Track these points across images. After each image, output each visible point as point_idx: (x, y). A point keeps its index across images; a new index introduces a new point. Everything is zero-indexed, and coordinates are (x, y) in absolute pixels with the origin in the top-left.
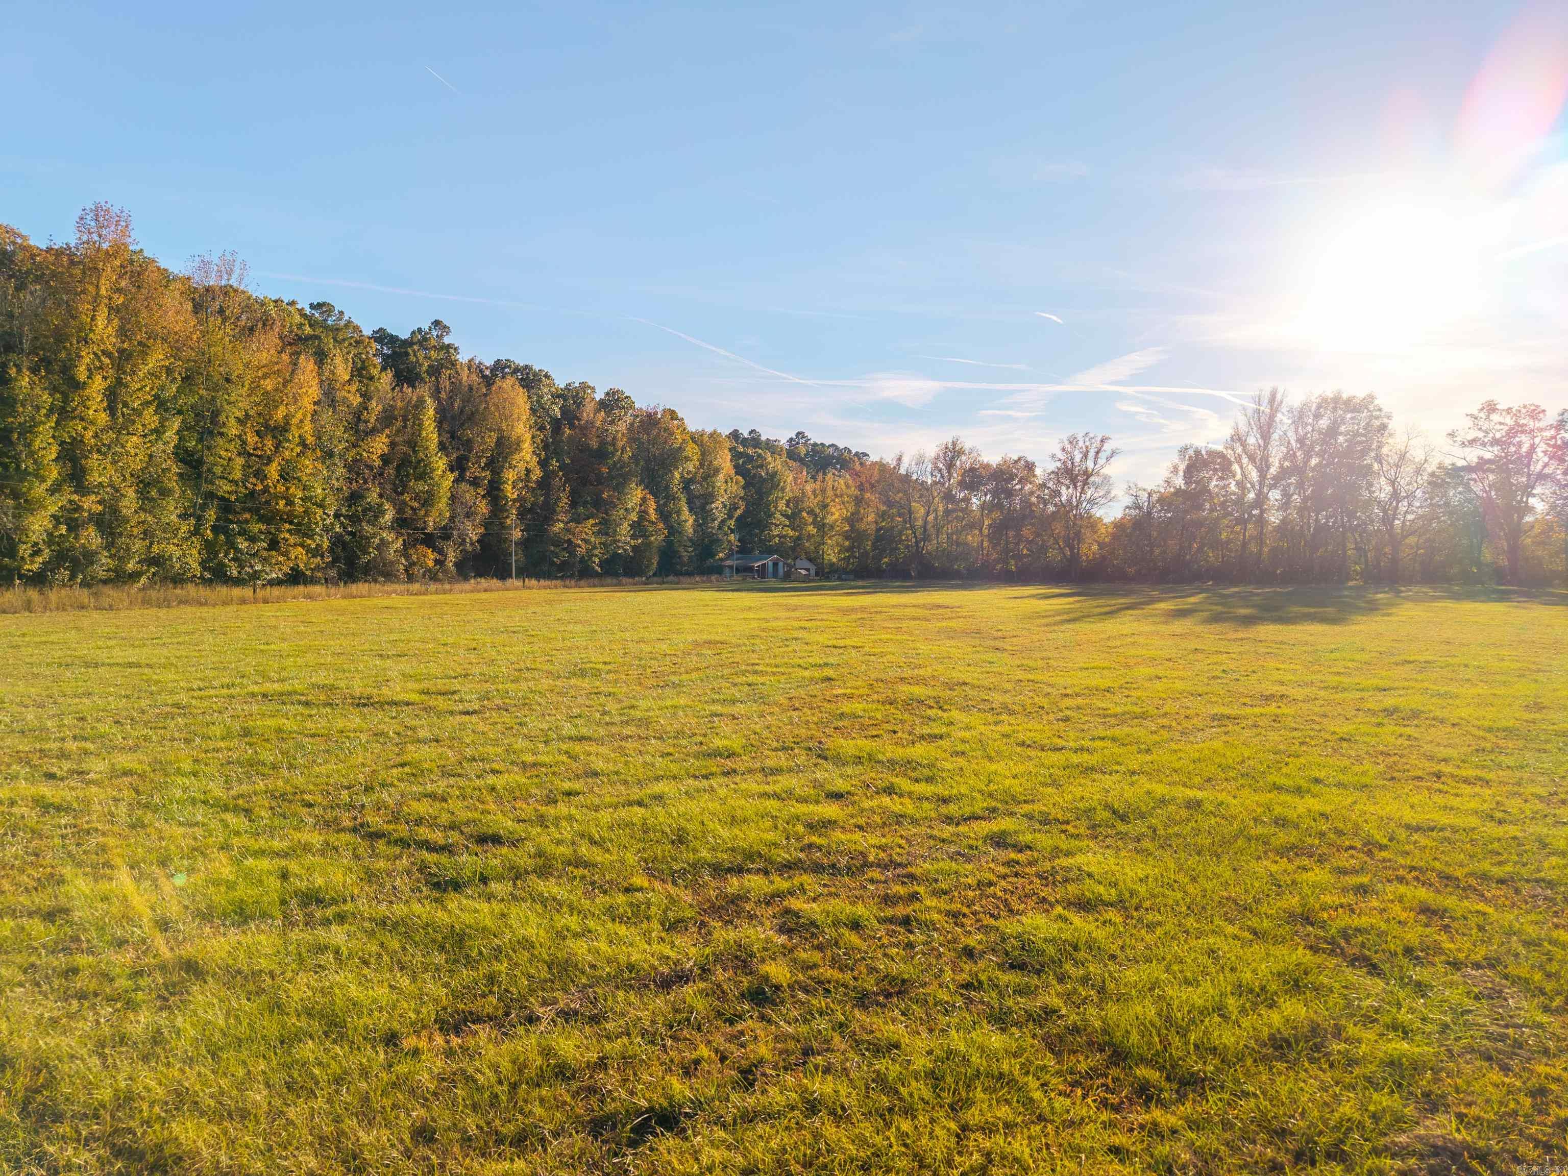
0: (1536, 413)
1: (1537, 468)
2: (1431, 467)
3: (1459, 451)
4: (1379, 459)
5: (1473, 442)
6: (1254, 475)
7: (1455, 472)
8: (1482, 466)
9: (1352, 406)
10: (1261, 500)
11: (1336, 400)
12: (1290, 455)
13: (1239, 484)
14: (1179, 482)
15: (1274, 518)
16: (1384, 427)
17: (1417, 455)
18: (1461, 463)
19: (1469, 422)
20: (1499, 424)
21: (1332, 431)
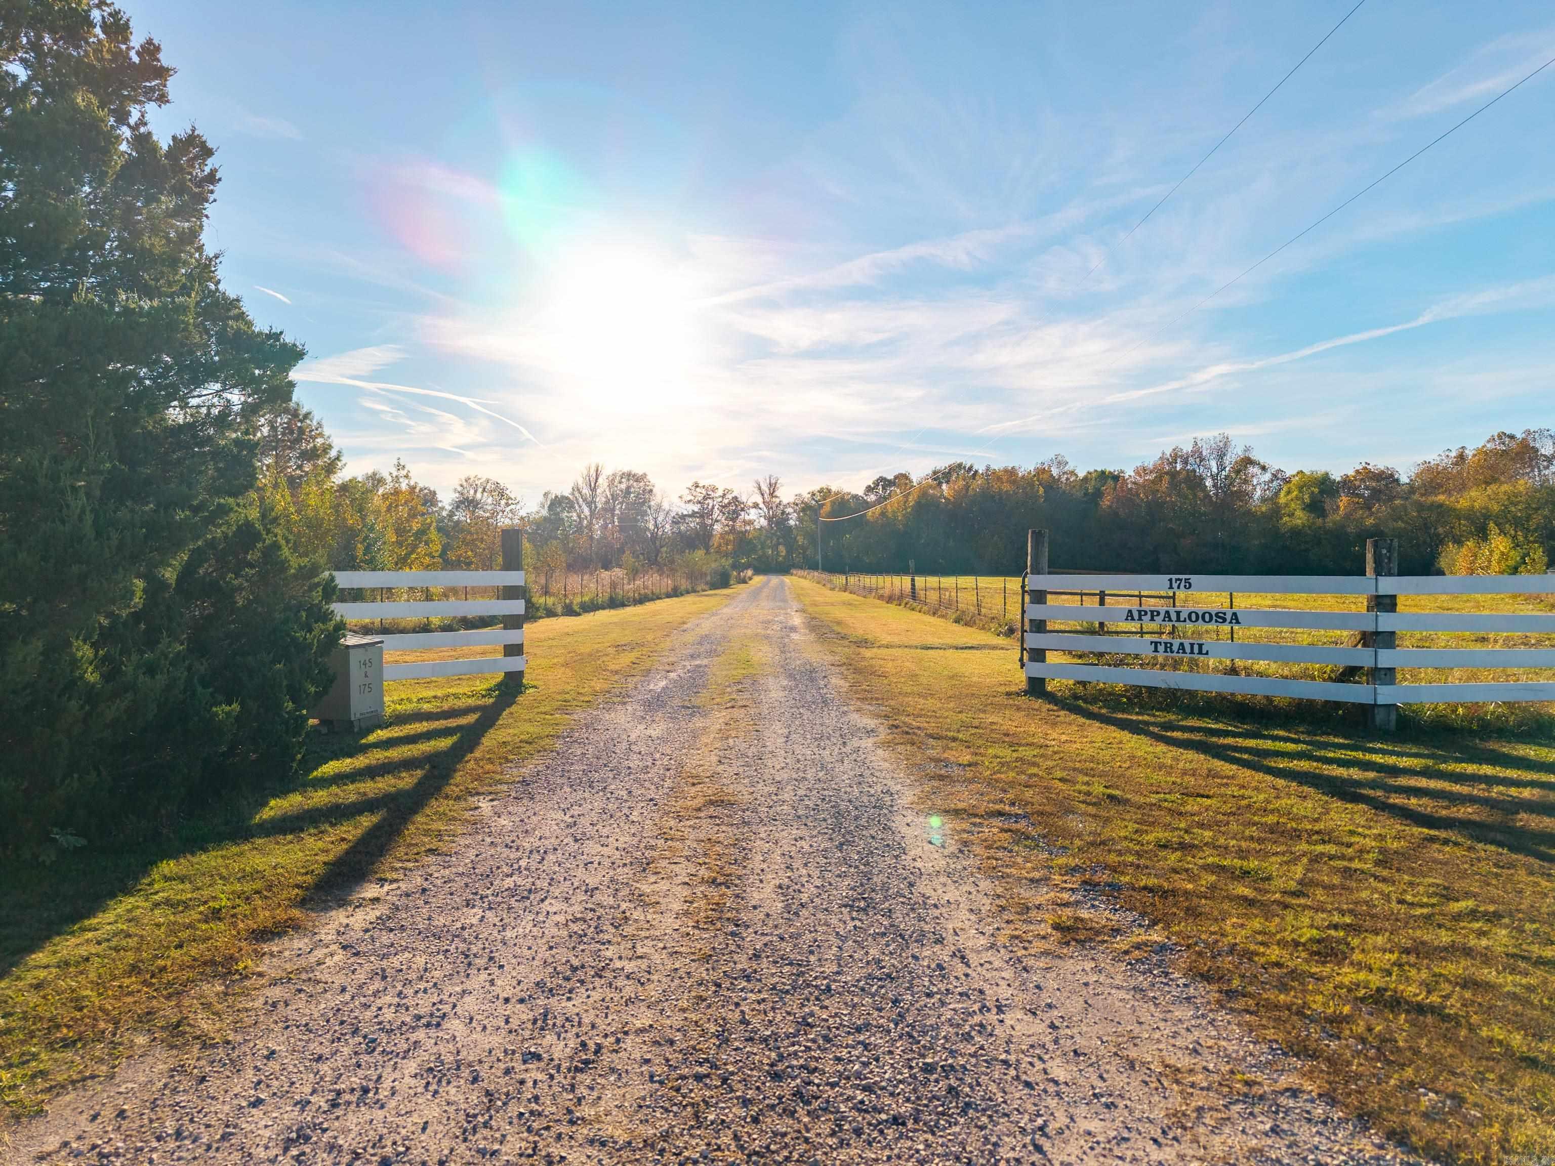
0: (714, 489)
1: (715, 516)
2: (673, 514)
3: (683, 505)
4: (650, 507)
5: (689, 501)
6: (586, 511)
7: (683, 517)
8: (693, 514)
9: (638, 479)
10: (590, 526)
11: (629, 475)
12: (607, 502)
13: (579, 516)
14: (545, 512)
15: (598, 534)
16: (651, 491)
17: (666, 506)
18: (685, 513)
19: (688, 491)
20: (700, 494)
21: (628, 491)
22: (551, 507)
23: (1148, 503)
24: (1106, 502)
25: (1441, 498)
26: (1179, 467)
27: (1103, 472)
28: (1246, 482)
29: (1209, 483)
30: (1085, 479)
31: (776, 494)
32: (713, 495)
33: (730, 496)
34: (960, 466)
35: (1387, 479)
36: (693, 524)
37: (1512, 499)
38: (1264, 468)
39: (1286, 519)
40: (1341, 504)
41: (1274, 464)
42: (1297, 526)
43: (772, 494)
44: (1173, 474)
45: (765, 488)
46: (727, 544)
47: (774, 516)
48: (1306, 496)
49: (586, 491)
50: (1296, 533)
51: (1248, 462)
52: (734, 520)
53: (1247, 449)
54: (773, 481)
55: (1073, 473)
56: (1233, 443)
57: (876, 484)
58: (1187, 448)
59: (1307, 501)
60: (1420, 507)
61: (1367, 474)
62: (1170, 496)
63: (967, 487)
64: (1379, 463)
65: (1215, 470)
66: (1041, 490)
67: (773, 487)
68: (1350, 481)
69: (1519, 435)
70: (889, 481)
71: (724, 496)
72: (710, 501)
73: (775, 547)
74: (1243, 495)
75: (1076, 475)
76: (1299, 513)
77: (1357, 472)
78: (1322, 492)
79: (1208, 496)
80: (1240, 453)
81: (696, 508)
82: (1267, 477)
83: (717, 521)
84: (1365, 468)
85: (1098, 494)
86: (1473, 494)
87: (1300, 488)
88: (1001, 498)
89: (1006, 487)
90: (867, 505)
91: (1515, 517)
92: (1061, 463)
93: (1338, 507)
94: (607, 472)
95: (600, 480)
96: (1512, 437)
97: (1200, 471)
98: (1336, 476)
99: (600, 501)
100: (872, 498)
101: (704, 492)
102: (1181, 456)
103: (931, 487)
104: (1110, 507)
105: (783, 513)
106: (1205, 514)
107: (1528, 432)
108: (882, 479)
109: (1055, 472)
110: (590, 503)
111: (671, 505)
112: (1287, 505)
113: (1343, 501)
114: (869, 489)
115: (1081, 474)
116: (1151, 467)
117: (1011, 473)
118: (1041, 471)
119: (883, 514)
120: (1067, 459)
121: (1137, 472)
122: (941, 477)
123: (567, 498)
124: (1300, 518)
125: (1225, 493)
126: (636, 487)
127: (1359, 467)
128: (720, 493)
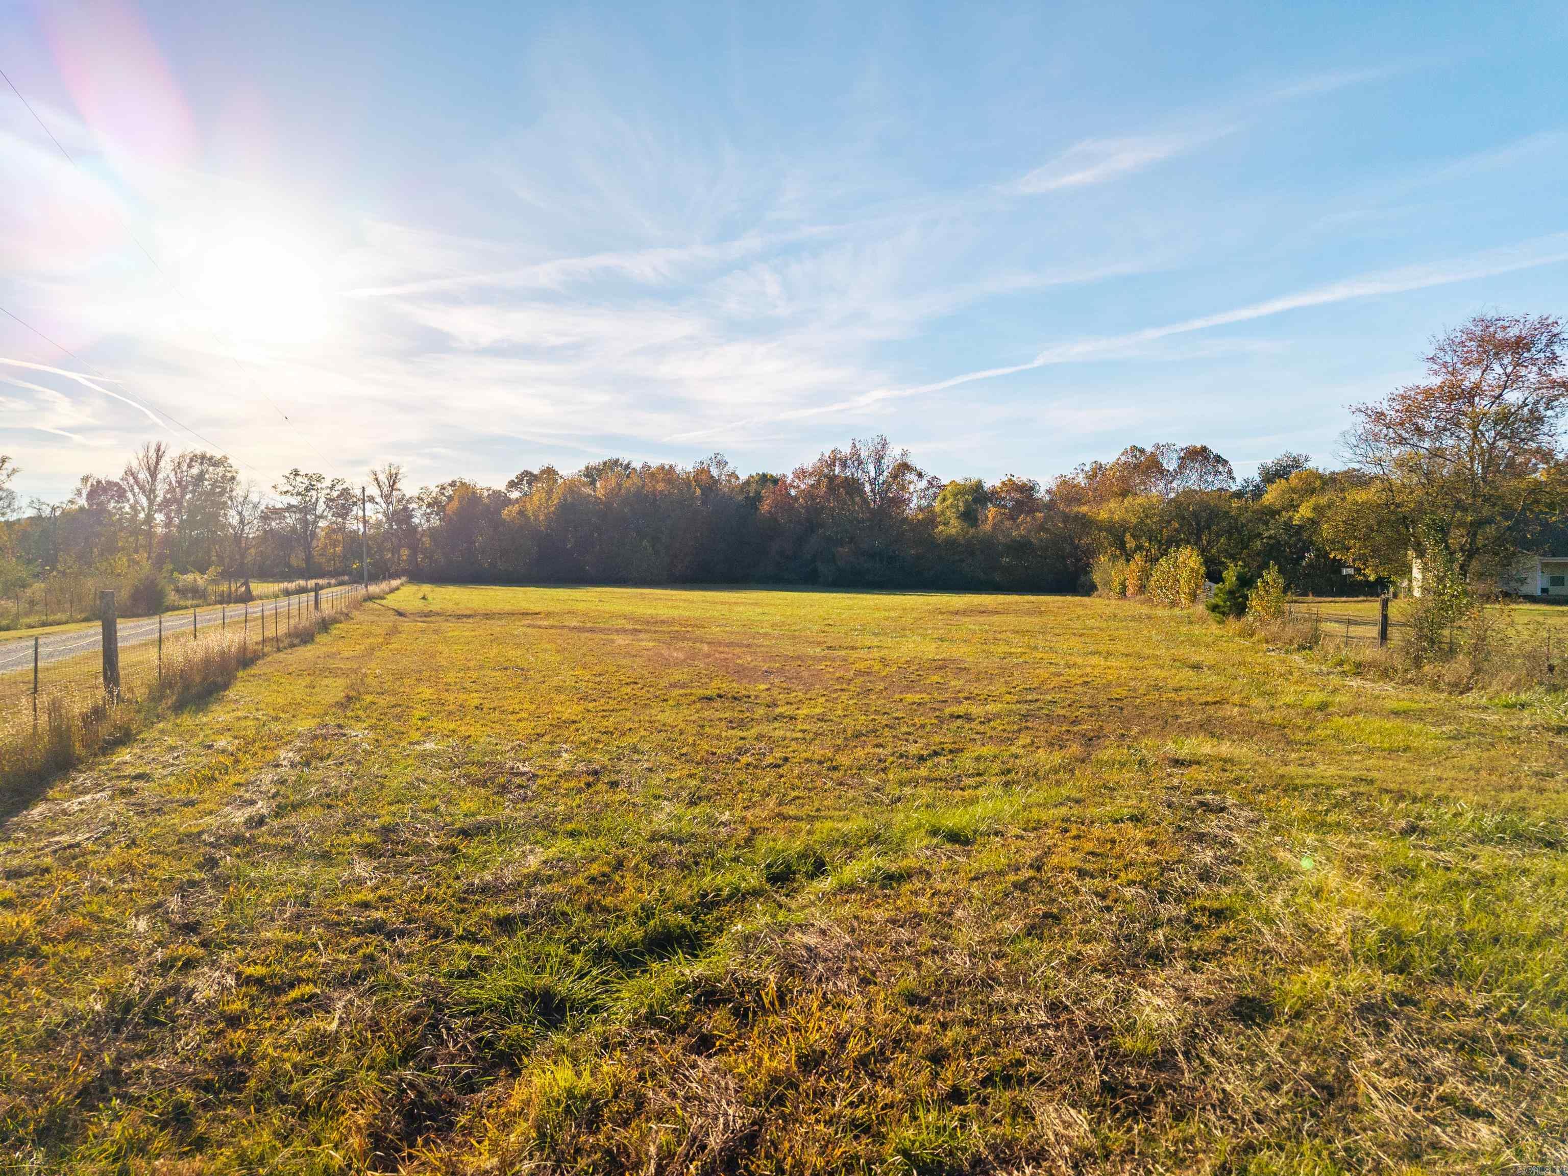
22: (91, 496)
23: (807, 508)
24: (765, 507)
25: (1084, 509)
26: (837, 470)
27: (764, 475)
28: (903, 488)
29: (868, 488)
30: (747, 483)
31: (397, 486)
32: (319, 485)
33: (339, 487)
34: (616, 462)
35: (1027, 490)
36: (291, 519)
37: (1147, 512)
38: (920, 475)
39: (941, 528)
40: (989, 515)
41: (929, 472)
42: (950, 536)
43: (392, 487)
44: (832, 479)
45: (383, 478)
46: (335, 546)
47: (395, 512)
48: (961, 504)
49: (143, 476)
50: (951, 543)
51: (905, 467)
52: (344, 516)
53: (904, 454)
54: (393, 471)
55: (734, 475)
56: (891, 446)
57: (521, 478)
58: (846, 450)
59: (962, 509)
60: (1066, 518)
61: (1012, 486)
62: (829, 502)
63: (619, 485)
64: (1022, 476)
65: (873, 474)
66: (698, 491)
67: (393, 479)
68: (997, 493)
69: (1149, 449)
70: (535, 476)
71: (332, 487)
72: (314, 493)
73: (395, 550)
74: (900, 502)
75: (738, 478)
76: (954, 522)
77: (1003, 483)
78: (975, 500)
79: (865, 501)
80: (898, 457)
81: (294, 501)
82: (923, 484)
83: (321, 517)
84: (1010, 480)
85: (758, 498)
86: (1112, 505)
87: (955, 495)
88: (655, 500)
89: (660, 486)
90: (508, 502)
91: (1150, 530)
92: (721, 464)
93: (987, 517)
94: (172, 454)
95: (162, 464)
96: (1142, 451)
97: (859, 474)
98: (988, 485)
99: (161, 490)
100: (515, 495)
101: (307, 481)
102: (840, 459)
103: (584, 485)
104: (769, 512)
105: (405, 509)
106: (863, 521)
107: (1157, 446)
108: (526, 473)
109: (715, 472)
110: (150, 494)
111: (262, 494)
112: (943, 513)
113: (991, 511)
114: (512, 485)
115: (743, 477)
116: (810, 470)
117: (668, 473)
118: (703, 472)
119: (521, 513)
120: (727, 459)
121: (796, 475)
122: (592, 474)
123: (116, 484)
124: (953, 527)
125: (882, 499)
126: (213, 472)
127: (1005, 479)
128: (328, 483)
